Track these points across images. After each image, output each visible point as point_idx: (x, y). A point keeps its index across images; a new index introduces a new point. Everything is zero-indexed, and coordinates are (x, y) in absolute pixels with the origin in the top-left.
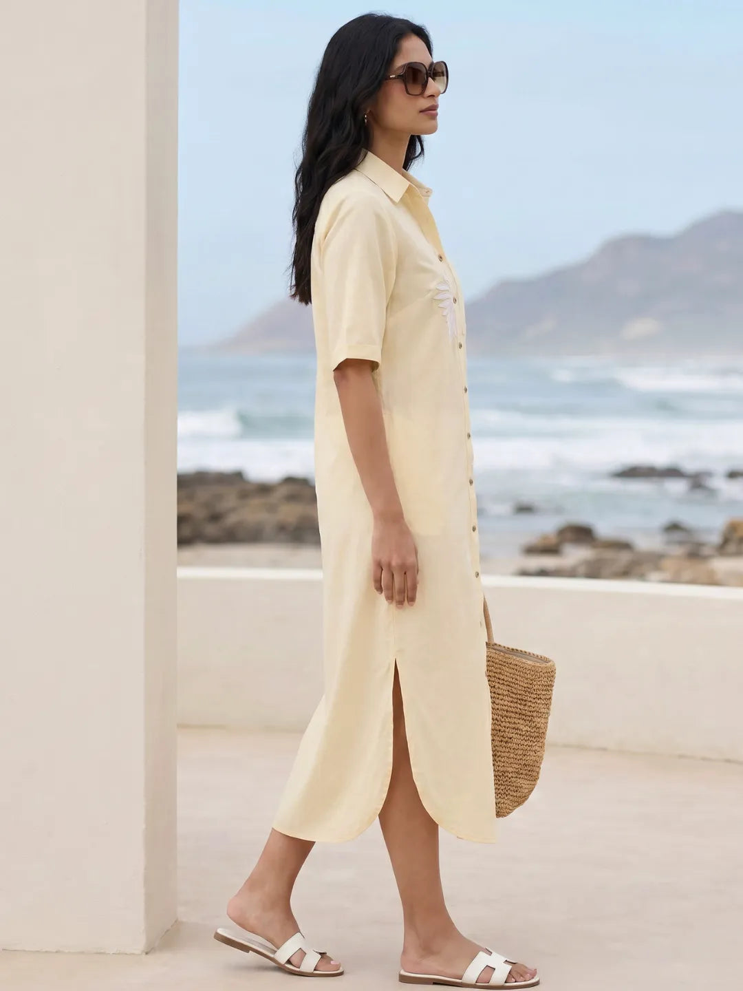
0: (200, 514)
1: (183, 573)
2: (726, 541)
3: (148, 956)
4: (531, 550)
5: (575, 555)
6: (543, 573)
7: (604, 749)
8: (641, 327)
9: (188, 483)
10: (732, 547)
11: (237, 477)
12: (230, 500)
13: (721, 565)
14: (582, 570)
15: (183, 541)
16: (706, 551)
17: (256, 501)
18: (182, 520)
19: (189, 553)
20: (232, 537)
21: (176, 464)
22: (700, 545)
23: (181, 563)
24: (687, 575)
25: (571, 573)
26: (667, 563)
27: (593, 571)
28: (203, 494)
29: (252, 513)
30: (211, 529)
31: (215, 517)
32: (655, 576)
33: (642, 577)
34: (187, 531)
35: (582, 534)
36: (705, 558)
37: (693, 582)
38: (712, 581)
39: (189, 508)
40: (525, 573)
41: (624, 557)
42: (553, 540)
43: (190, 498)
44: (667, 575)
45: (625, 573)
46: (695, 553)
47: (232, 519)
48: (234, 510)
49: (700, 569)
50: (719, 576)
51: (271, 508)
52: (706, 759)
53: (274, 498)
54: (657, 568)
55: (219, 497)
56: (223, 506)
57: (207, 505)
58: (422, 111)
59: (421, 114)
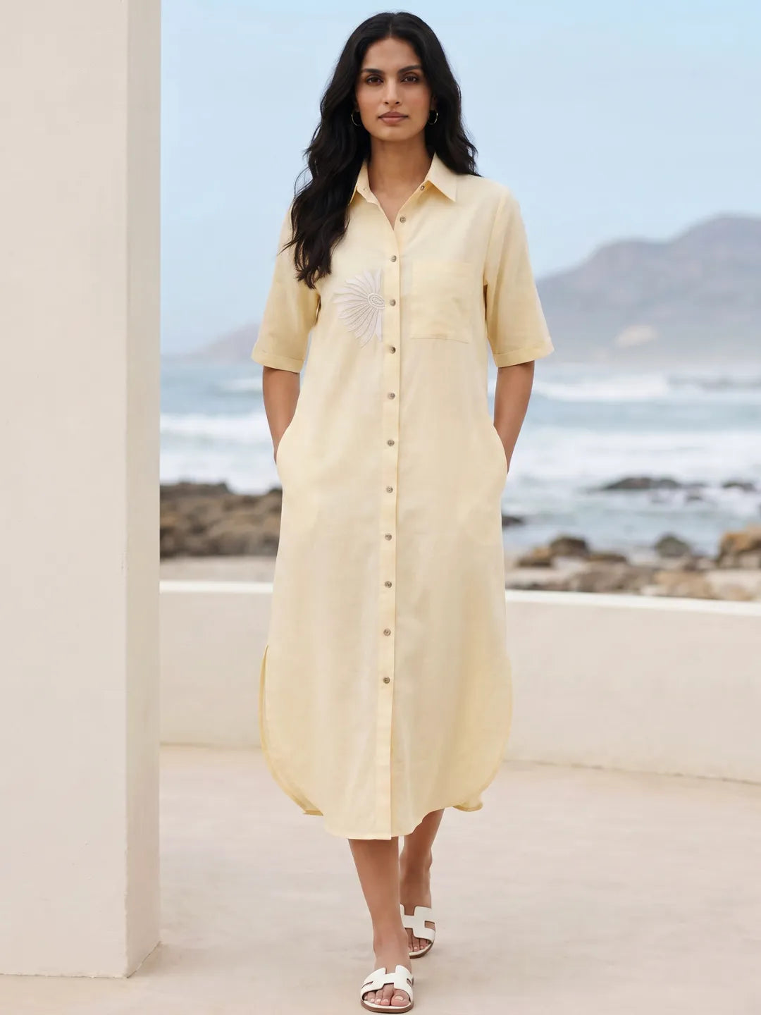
0: (184, 526)
1: (166, 586)
2: (723, 553)
3: (129, 979)
4: (525, 563)
5: (569, 568)
6: (535, 587)
7: (598, 768)
8: (637, 334)
9: (171, 495)
10: (728, 561)
11: (220, 489)
12: (214, 511)
13: (718, 579)
14: (575, 584)
15: (166, 554)
16: (703, 564)
17: (241, 513)
18: (164, 532)
19: (172, 566)
20: (216, 550)
21: (159, 475)
22: (698, 557)
23: (166, 577)
24: (683, 589)
25: (564, 587)
26: (662, 576)
27: (587, 585)
28: (187, 506)
29: (234, 526)
30: (195, 542)
31: (199, 530)
32: (649, 590)
33: (637, 591)
34: (170, 543)
35: (575, 547)
36: (702, 572)
37: (691, 595)
38: (712, 597)
39: (170, 521)
40: (517, 587)
41: (618, 571)
42: (545, 553)
43: (174, 508)
44: (662, 589)
45: (619, 587)
46: (693, 568)
47: (215, 532)
48: (216, 522)
49: (697, 582)
50: (716, 590)
51: (257, 520)
52: (703, 778)
53: (259, 510)
54: (652, 582)
55: (204, 509)
56: (206, 519)
57: (190, 517)
58: (380, 117)
59: (380, 120)
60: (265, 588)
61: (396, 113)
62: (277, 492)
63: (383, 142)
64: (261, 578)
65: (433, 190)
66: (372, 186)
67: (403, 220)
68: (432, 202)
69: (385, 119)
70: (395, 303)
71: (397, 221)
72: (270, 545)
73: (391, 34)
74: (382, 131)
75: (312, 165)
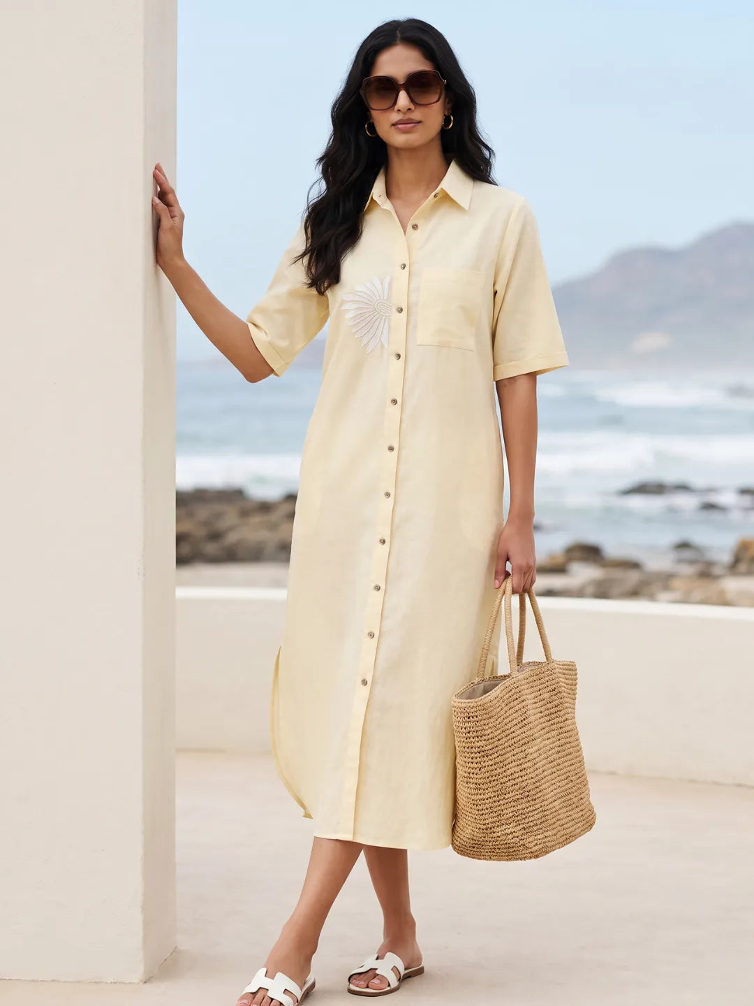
0: (201, 532)
1: (181, 593)
2: (737, 560)
3: (146, 985)
5: (583, 573)
6: (550, 593)
7: (612, 773)
8: (651, 341)
9: (187, 501)
10: (743, 567)
11: (233, 496)
12: (230, 517)
13: (732, 585)
14: (590, 590)
15: (182, 561)
16: (717, 571)
17: (256, 519)
18: (180, 539)
19: (188, 572)
20: (231, 556)
21: (174, 481)
22: (710, 564)
23: (182, 584)
24: (698, 594)
25: (579, 593)
26: (676, 583)
27: (602, 591)
28: (203, 512)
29: (251, 532)
30: (211, 548)
31: (215, 536)
32: (664, 596)
33: (652, 598)
34: (186, 550)
35: (590, 553)
36: (717, 578)
37: (704, 602)
38: (725, 602)
39: (188, 527)
41: (633, 577)
42: (560, 559)
43: (190, 515)
44: (677, 595)
45: (634, 593)
46: (706, 573)
47: (232, 538)
48: (232, 528)
49: (712, 588)
50: (730, 596)
51: (273, 527)
52: (716, 783)
53: (274, 517)
54: (667, 588)
55: (219, 516)
56: (222, 524)
57: (206, 523)
58: (393, 125)
59: (393, 128)
60: (280, 594)
61: (410, 119)
62: (292, 498)
63: (397, 149)
64: (278, 584)
65: (446, 198)
66: (389, 194)
67: (415, 227)
68: (445, 209)
69: (400, 126)
70: (402, 310)
71: (409, 228)
72: (283, 551)
73: (398, 41)
74: (397, 139)
75: (326, 174)
